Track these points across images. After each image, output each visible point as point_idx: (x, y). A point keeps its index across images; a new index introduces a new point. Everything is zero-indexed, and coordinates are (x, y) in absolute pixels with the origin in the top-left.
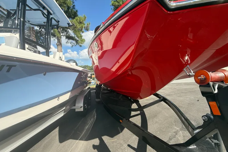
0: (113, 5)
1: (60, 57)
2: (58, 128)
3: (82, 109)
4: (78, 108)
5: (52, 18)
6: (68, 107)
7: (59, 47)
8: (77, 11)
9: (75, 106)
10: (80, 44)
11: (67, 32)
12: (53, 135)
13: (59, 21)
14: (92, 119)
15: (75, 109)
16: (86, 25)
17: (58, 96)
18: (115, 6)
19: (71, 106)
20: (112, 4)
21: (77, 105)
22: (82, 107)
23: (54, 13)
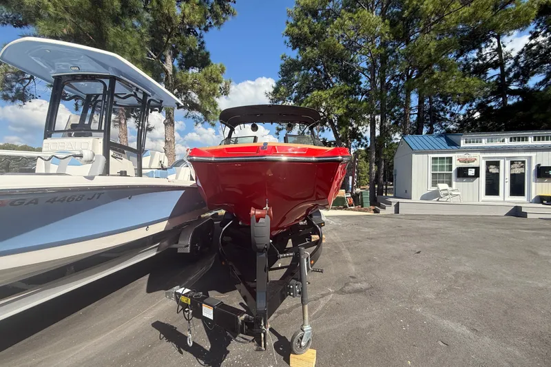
0: (287, 34)
1: (161, 162)
2: (148, 275)
3: (188, 250)
4: (182, 247)
5: (150, 100)
6: (165, 243)
7: (169, 127)
8: (208, 54)
9: (177, 243)
10: (212, 121)
11: (187, 95)
12: (139, 283)
13: (162, 101)
14: (204, 268)
15: (177, 249)
16: (223, 85)
17: (147, 225)
18: (292, 36)
19: (170, 243)
20: (286, 32)
21: (180, 242)
22: (187, 246)
23: (153, 93)
